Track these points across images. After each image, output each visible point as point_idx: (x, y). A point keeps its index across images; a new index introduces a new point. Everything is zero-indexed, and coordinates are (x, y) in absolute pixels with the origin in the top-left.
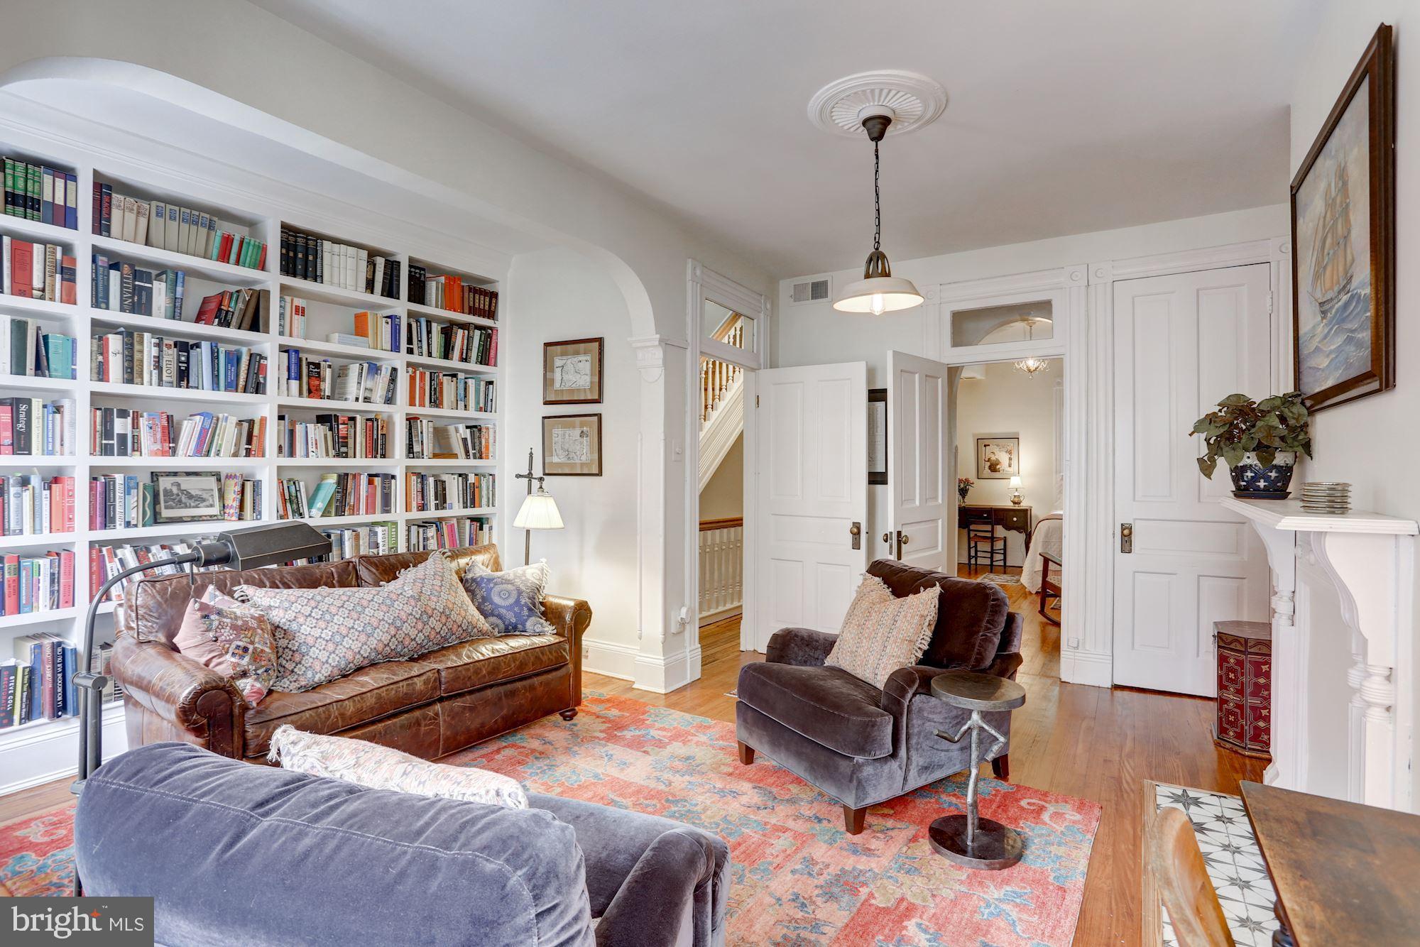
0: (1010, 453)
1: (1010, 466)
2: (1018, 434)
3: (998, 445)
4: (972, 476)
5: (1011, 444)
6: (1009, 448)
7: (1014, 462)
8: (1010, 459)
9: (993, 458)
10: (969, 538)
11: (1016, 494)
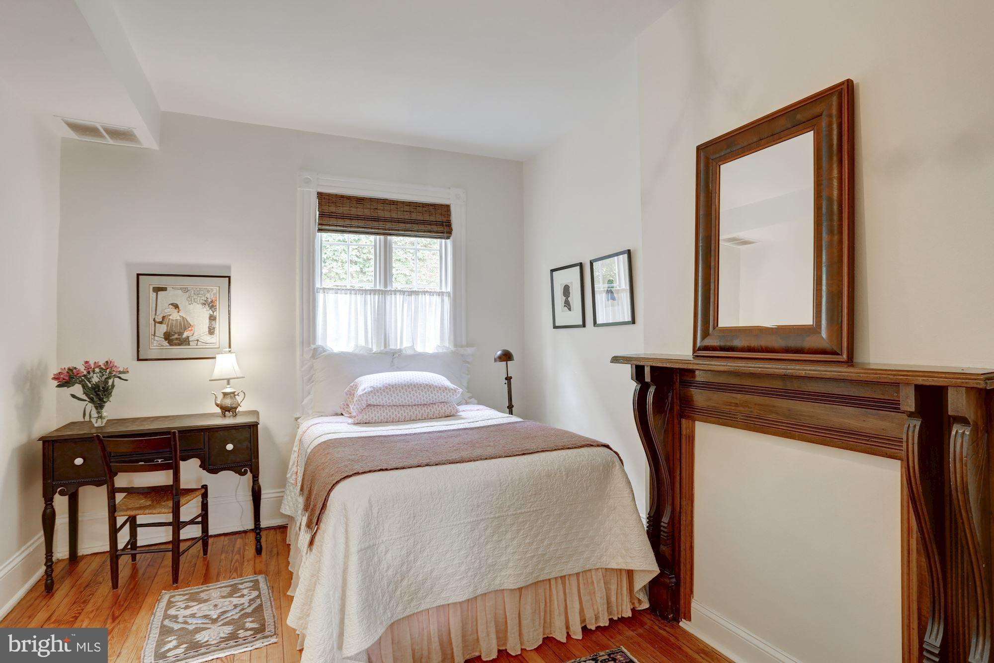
0: (212, 305)
1: (211, 331)
2: (229, 268)
3: (186, 290)
4: (123, 357)
5: (214, 288)
6: (210, 296)
7: (221, 326)
8: (212, 318)
9: (175, 316)
10: (113, 510)
11: (228, 390)
